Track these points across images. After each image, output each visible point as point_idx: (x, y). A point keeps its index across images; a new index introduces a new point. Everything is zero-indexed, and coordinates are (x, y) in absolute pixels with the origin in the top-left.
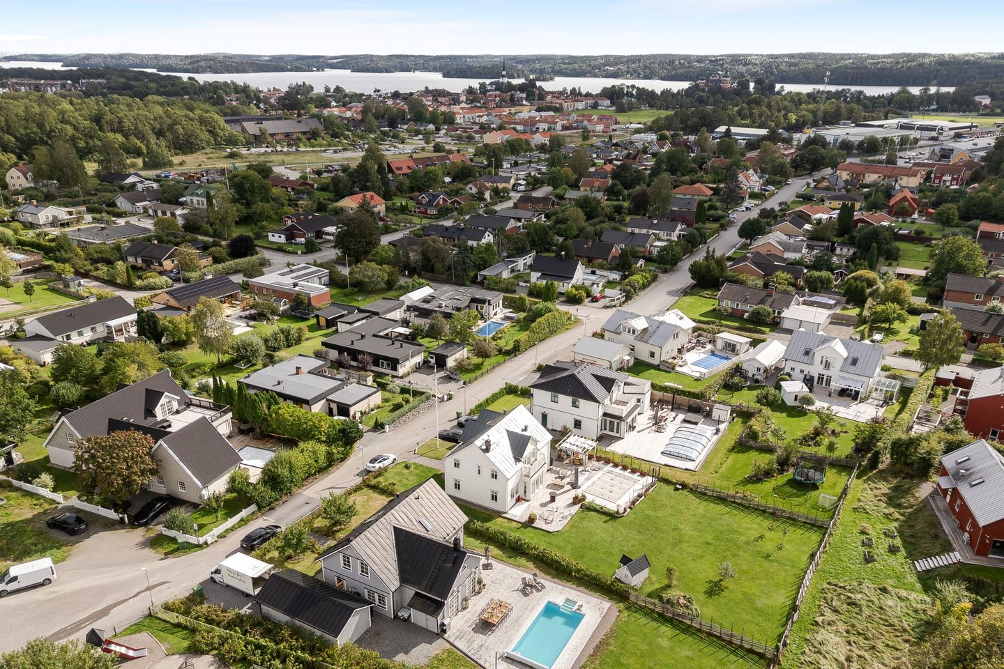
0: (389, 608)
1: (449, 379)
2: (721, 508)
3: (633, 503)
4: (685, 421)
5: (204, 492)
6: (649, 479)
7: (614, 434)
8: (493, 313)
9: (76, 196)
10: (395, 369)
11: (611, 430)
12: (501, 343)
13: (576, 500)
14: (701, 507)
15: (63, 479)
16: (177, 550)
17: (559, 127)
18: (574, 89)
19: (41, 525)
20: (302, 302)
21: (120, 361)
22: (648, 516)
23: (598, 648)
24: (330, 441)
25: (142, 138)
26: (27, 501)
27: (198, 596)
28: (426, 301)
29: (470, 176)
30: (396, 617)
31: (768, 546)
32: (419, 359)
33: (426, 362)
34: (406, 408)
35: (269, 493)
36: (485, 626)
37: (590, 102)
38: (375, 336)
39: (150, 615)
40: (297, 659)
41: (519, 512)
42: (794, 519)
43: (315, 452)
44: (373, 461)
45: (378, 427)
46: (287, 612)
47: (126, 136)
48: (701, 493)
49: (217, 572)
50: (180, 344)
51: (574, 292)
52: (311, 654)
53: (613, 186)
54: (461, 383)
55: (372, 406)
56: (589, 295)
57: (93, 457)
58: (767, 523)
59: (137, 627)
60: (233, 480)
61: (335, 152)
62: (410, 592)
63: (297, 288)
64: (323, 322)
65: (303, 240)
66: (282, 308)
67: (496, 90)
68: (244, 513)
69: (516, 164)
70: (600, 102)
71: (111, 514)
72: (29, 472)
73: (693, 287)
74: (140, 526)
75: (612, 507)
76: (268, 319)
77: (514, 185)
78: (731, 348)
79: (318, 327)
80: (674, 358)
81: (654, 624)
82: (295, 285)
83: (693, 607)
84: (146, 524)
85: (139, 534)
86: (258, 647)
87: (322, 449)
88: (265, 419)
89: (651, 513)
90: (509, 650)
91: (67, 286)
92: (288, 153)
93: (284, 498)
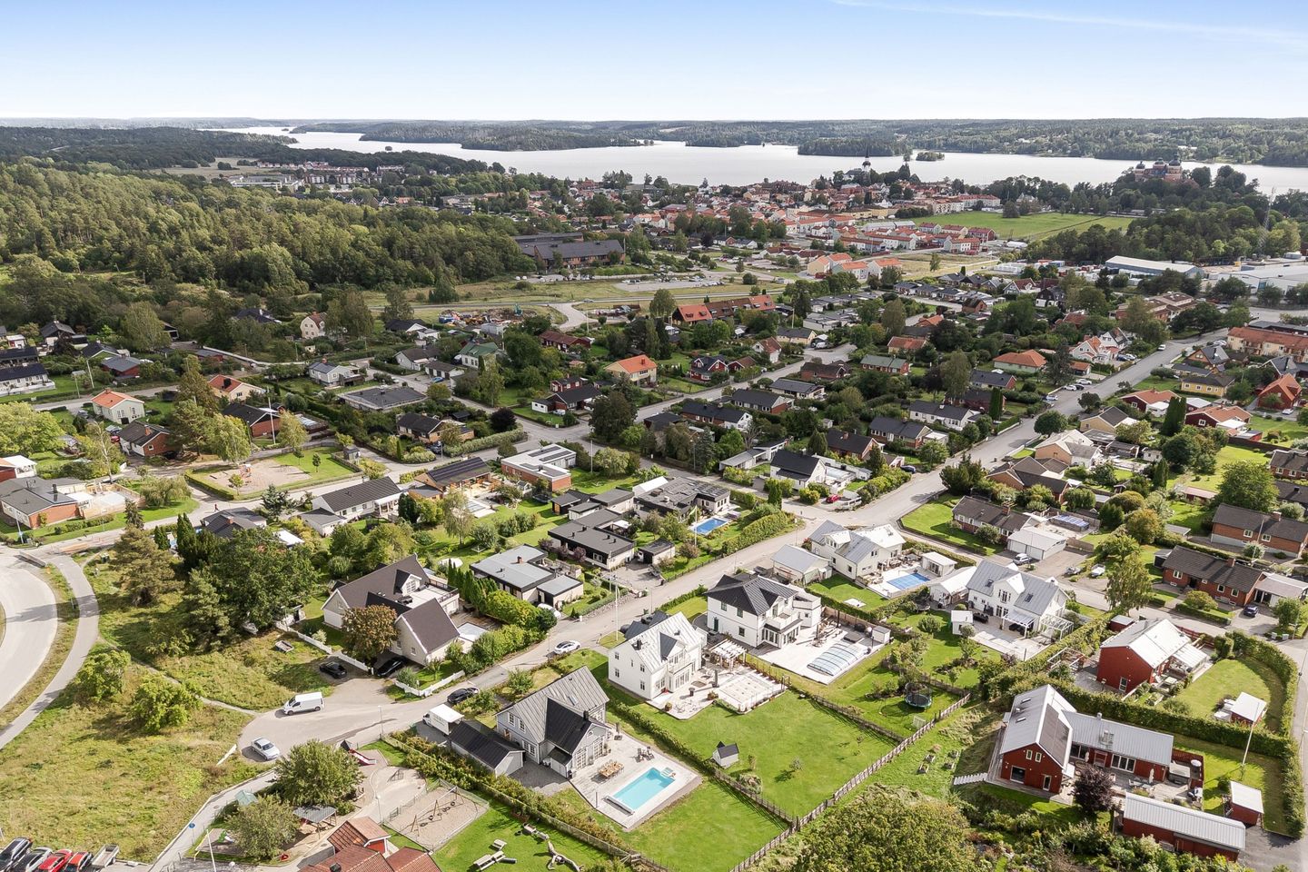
0: (536, 757)
1: (651, 576)
3: (757, 705)
4: (845, 639)
5: (428, 657)
6: (778, 687)
7: (773, 644)
10: (605, 562)
11: (771, 640)
12: (712, 543)
13: (711, 697)
14: (812, 715)
15: (334, 636)
16: (404, 698)
19: (315, 669)
20: (543, 487)
21: (381, 542)
24: (528, 626)
25: (431, 265)
26: (307, 649)
27: (413, 731)
28: (653, 494)
30: (541, 763)
31: (847, 751)
32: (629, 554)
33: (636, 557)
34: (602, 601)
35: (474, 664)
36: (601, 777)
37: (973, 201)
38: (596, 529)
39: (381, 740)
40: (468, 779)
41: (660, 701)
43: (514, 634)
44: (560, 646)
45: (574, 616)
46: (467, 748)
47: (416, 265)
49: (427, 716)
50: (431, 525)
51: (808, 492)
52: (478, 777)
53: (927, 348)
54: (659, 582)
55: (574, 597)
57: (355, 623)
58: (858, 733)
59: (371, 746)
60: (450, 650)
61: (633, 281)
62: (552, 746)
63: (542, 472)
64: (557, 509)
65: (563, 412)
66: (524, 492)
68: (454, 676)
69: (831, 308)
70: (985, 202)
71: (363, 666)
72: (310, 627)
73: (942, 494)
74: (381, 677)
75: (735, 705)
76: (511, 502)
77: (814, 341)
78: (935, 569)
79: (552, 513)
80: (872, 574)
82: (541, 468)
83: (758, 787)
84: (385, 677)
85: (380, 683)
86: (445, 768)
87: (521, 632)
88: (483, 602)
89: (768, 714)
90: (611, 796)
91: (347, 457)
93: (487, 668)
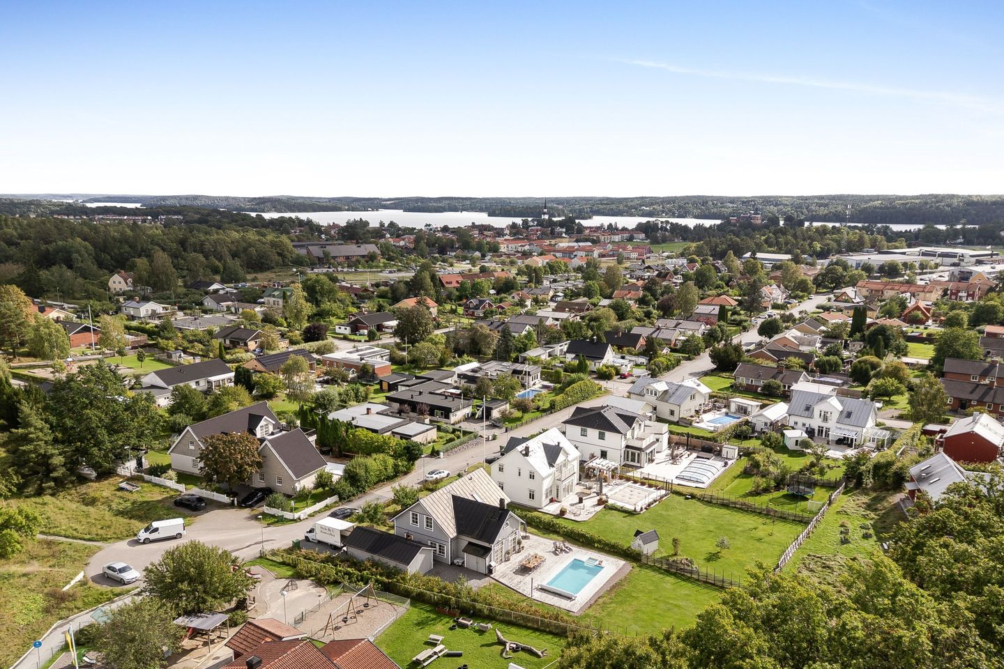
0: (447, 556)
1: (494, 426)
2: (724, 511)
3: (649, 505)
4: (698, 457)
5: (297, 485)
6: (663, 492)
7: (635, 464)
8: (532, 383)
9: (169, 298)
10: (447, 417)
11: (633, 460)
12: (540, 403)
13: (600, 502)
14: (706, 510)
15: (183, 477)
16: (277, 522)
17: (596, 254)
18: (611, 224)
19: (171, 503)
20: (368, 372)
21: (225, 398)
22: (661, 515)
23: (614, 587)
24: (396, 456)
25: (220, 259)
26: (157, 489)
27: (297, 545)
28: (473, 371)
29: (513, 288)
30: (452, 563)
31: (760, 533)
32: (468, 410)
34: (457, 441)
35: (349, 488)
37: (626, 235)
38: (430, 393)
39: (261, 557)
41: (554, 509)
42: (785, 518)
43: (385, 462)
44: (432, 473)
45: (435, 454)
46: (369, 550)
47: (206, 257)
48: (708, 501)
49: (311, 531)
50: (270, 396)
51: (605, 369)
53: (645, 296)
55: (429, 440)
56: (618, 373)
58: (761, 520)
59: (253, 562)
60: (320, 476)
61: (390, 272)
62: (465, 540)
63: (363, 361)
64: (385, 386)
65: (366, 332)
66: (351, 376)
67: (537, 225)
68: (329, 501)
69: (555, 281)
70: (635, 235)
71: (224, 498)
73: (713, 371)
74: (246, 507)
75: (631, 508)
76: (339, 384)
77: (553, 297)
78: (743, 410)
79: (381, 390)
80: (692, 417)
81: (662, 576)
82: (362, 359)
83: (694, 567)
84: (251, 506)
85: (246, 512)
87: (391, 461)
89: (664, 513)
92: (348, 273)
